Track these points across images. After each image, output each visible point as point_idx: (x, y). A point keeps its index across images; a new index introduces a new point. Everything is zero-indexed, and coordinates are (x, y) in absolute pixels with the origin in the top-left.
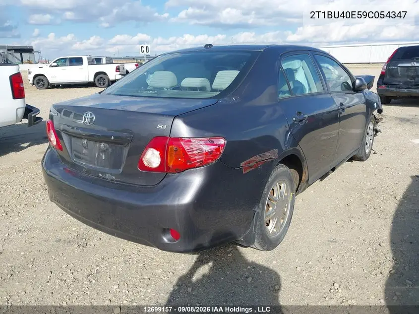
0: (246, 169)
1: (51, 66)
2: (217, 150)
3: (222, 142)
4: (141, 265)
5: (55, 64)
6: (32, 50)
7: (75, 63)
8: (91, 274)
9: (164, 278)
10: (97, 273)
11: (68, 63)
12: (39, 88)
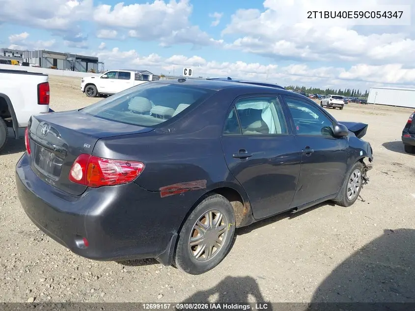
0: (164, 194)
1: (102, 77)
2: (133, 173)
3: (141, 166)
4: (75, 266)
5: (106, 76)
6: (97, 61)
7: (124, 77)
8: (30, 266)
9: (87, 281)
10: (35, 266)
11: (117, 76)
12: (89, 95)
